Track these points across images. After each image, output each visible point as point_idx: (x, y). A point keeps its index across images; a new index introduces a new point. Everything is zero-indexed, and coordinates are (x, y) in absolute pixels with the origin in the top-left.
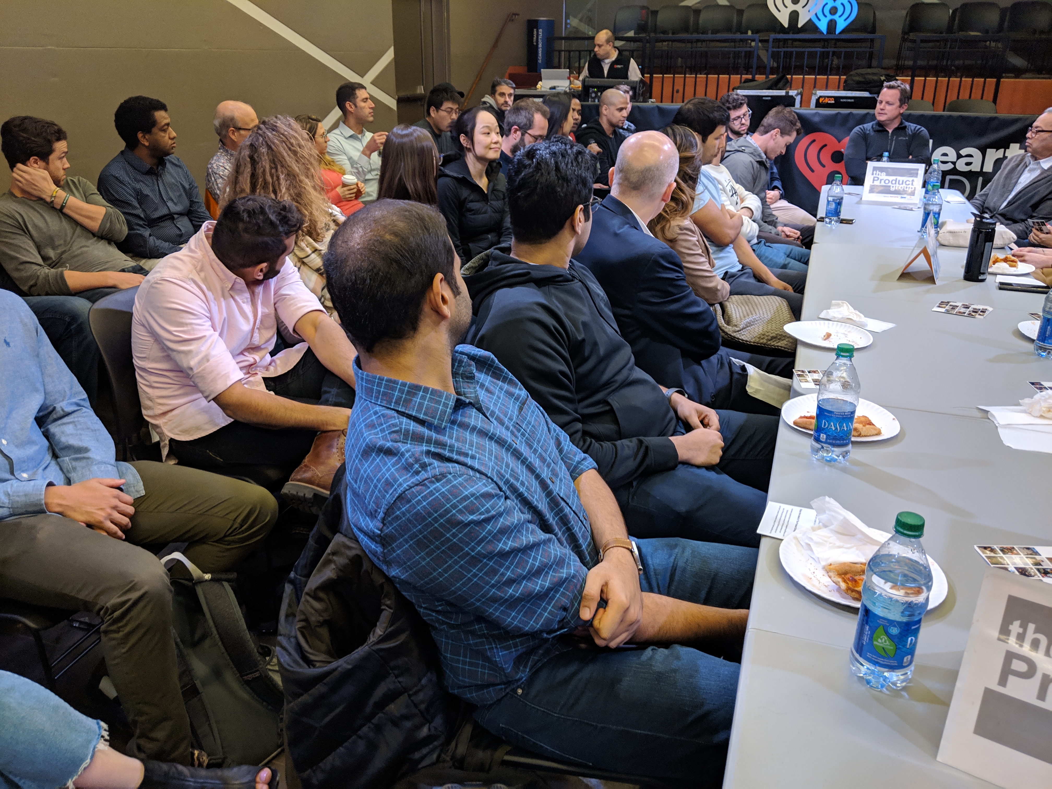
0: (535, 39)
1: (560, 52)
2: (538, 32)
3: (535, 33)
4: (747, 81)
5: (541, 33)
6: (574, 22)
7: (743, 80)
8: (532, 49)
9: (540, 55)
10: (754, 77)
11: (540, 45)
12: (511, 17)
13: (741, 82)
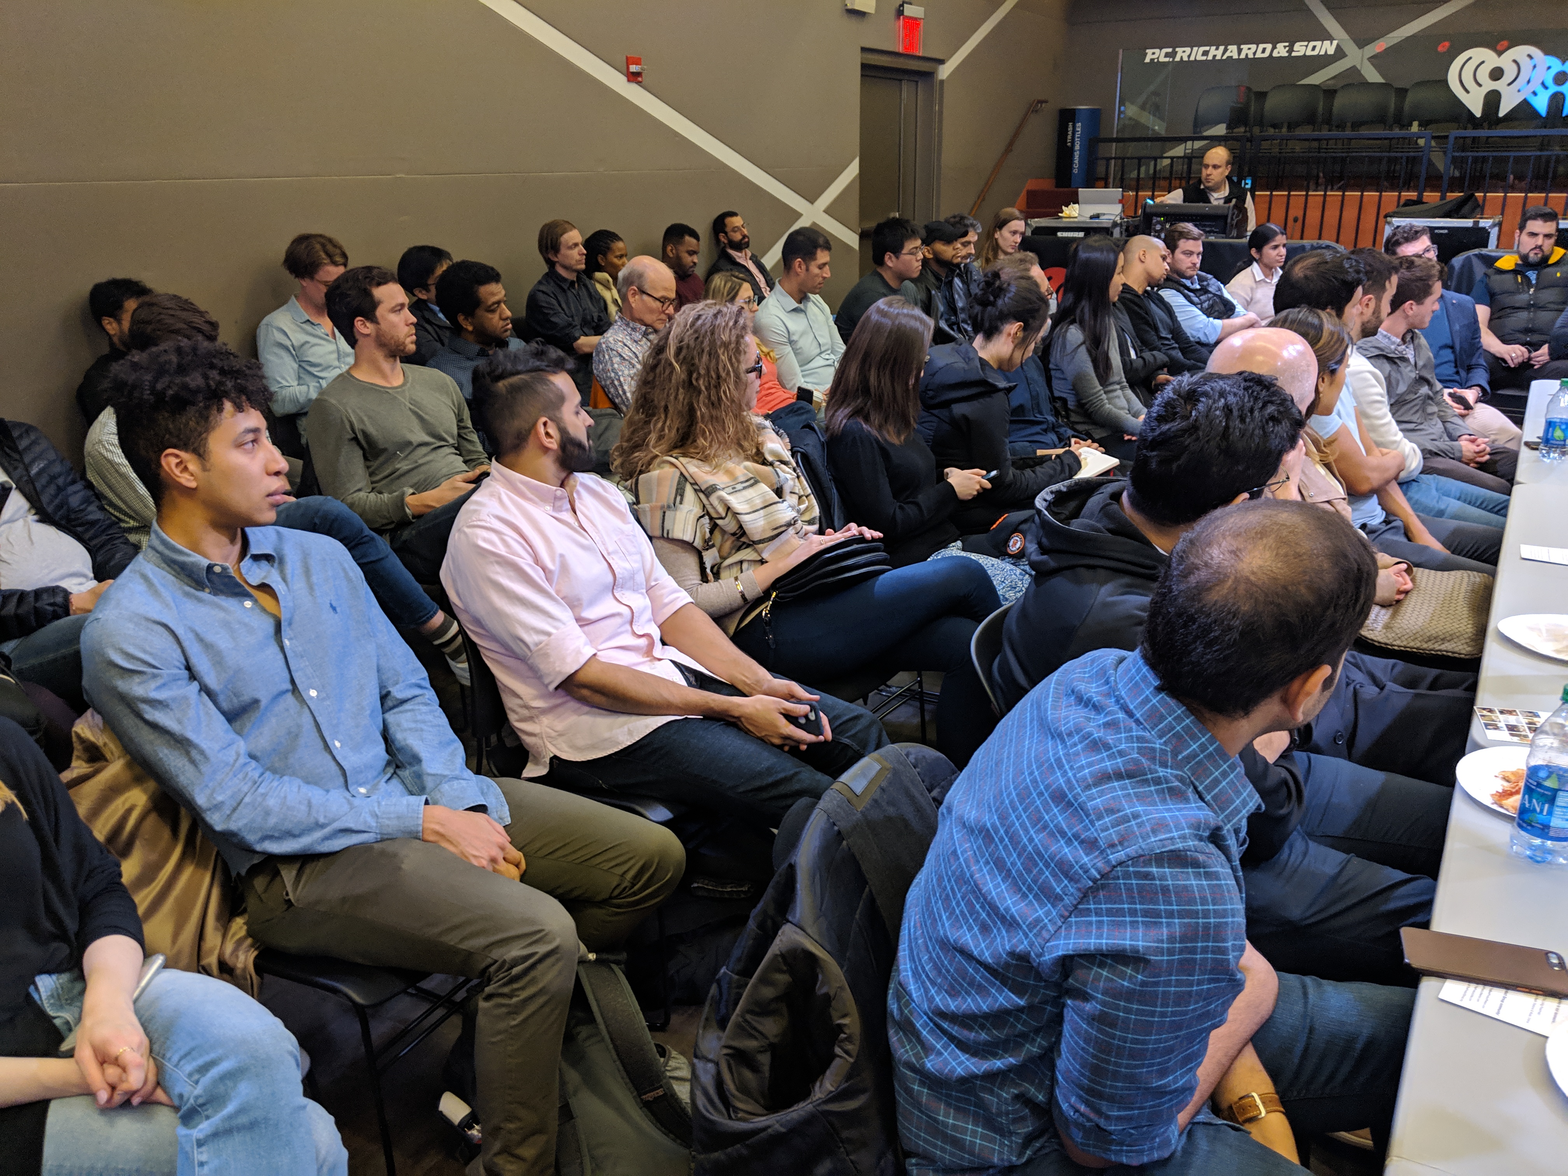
0: (1069, 137)
1: (1108, 159)
2: (1074, 127)
3: (1070, 128)
4: (1409, 203)
5: (1079, 129)
6: (1131, 110)
7: (1402, 202)
8: (1064, 153)
9: (1076, 162)
10: (1420, 196)
11: (1077, 147)
12: (1035, 107)
13: (1398, 206)
